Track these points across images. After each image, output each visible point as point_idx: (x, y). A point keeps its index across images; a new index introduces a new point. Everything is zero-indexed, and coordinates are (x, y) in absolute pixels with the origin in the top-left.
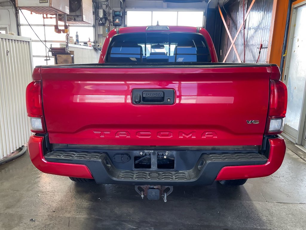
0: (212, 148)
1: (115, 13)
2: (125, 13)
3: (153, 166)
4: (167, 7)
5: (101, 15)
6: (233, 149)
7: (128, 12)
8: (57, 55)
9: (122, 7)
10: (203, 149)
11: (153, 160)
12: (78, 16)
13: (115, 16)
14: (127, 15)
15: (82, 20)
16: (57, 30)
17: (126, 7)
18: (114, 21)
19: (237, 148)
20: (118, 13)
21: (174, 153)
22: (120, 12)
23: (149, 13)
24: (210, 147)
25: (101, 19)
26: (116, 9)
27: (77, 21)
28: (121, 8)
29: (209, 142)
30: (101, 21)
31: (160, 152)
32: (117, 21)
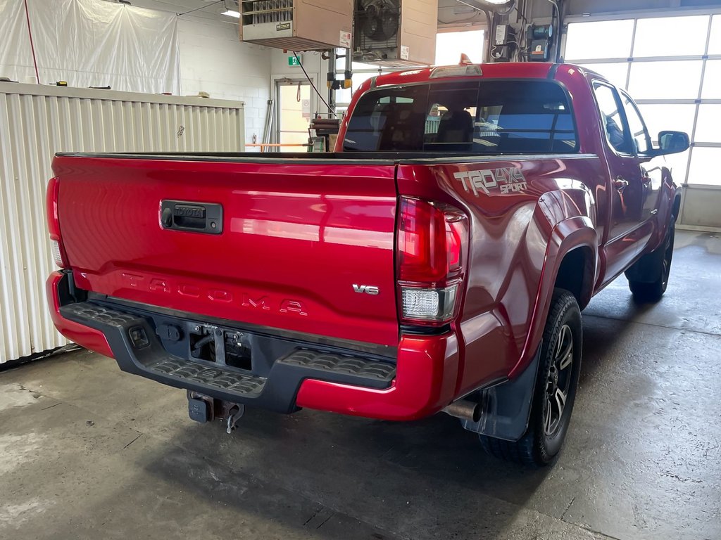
0: (320, 339)
1: (533, 32)
2: (561, 30)
3: (220, 358)
4: (682, 6)
5: (501, 38)
6: (358, 349)
7: (570, 26)
8: (330, 135)
9: (555, 15)
10: (303, 339)
11: (218, 345)
12: (392, 49)
13: (535, 36)
14: (566, 33)
15: (399, 58)
16: (332, 82)
17: (569, 13)
18: (530, 50)
19: (365, 348)
20: (541, 31)
21: (250, 337)
22: (546, 27)
23: (629, 23)
24: (316, 337)
25: (499, 48)
26: (539, 22)
27: (391, 59)
28: (554, 17)
29: (292, 321)
30: (498, 53)
31: (229, 332)
32: (538, 49)
